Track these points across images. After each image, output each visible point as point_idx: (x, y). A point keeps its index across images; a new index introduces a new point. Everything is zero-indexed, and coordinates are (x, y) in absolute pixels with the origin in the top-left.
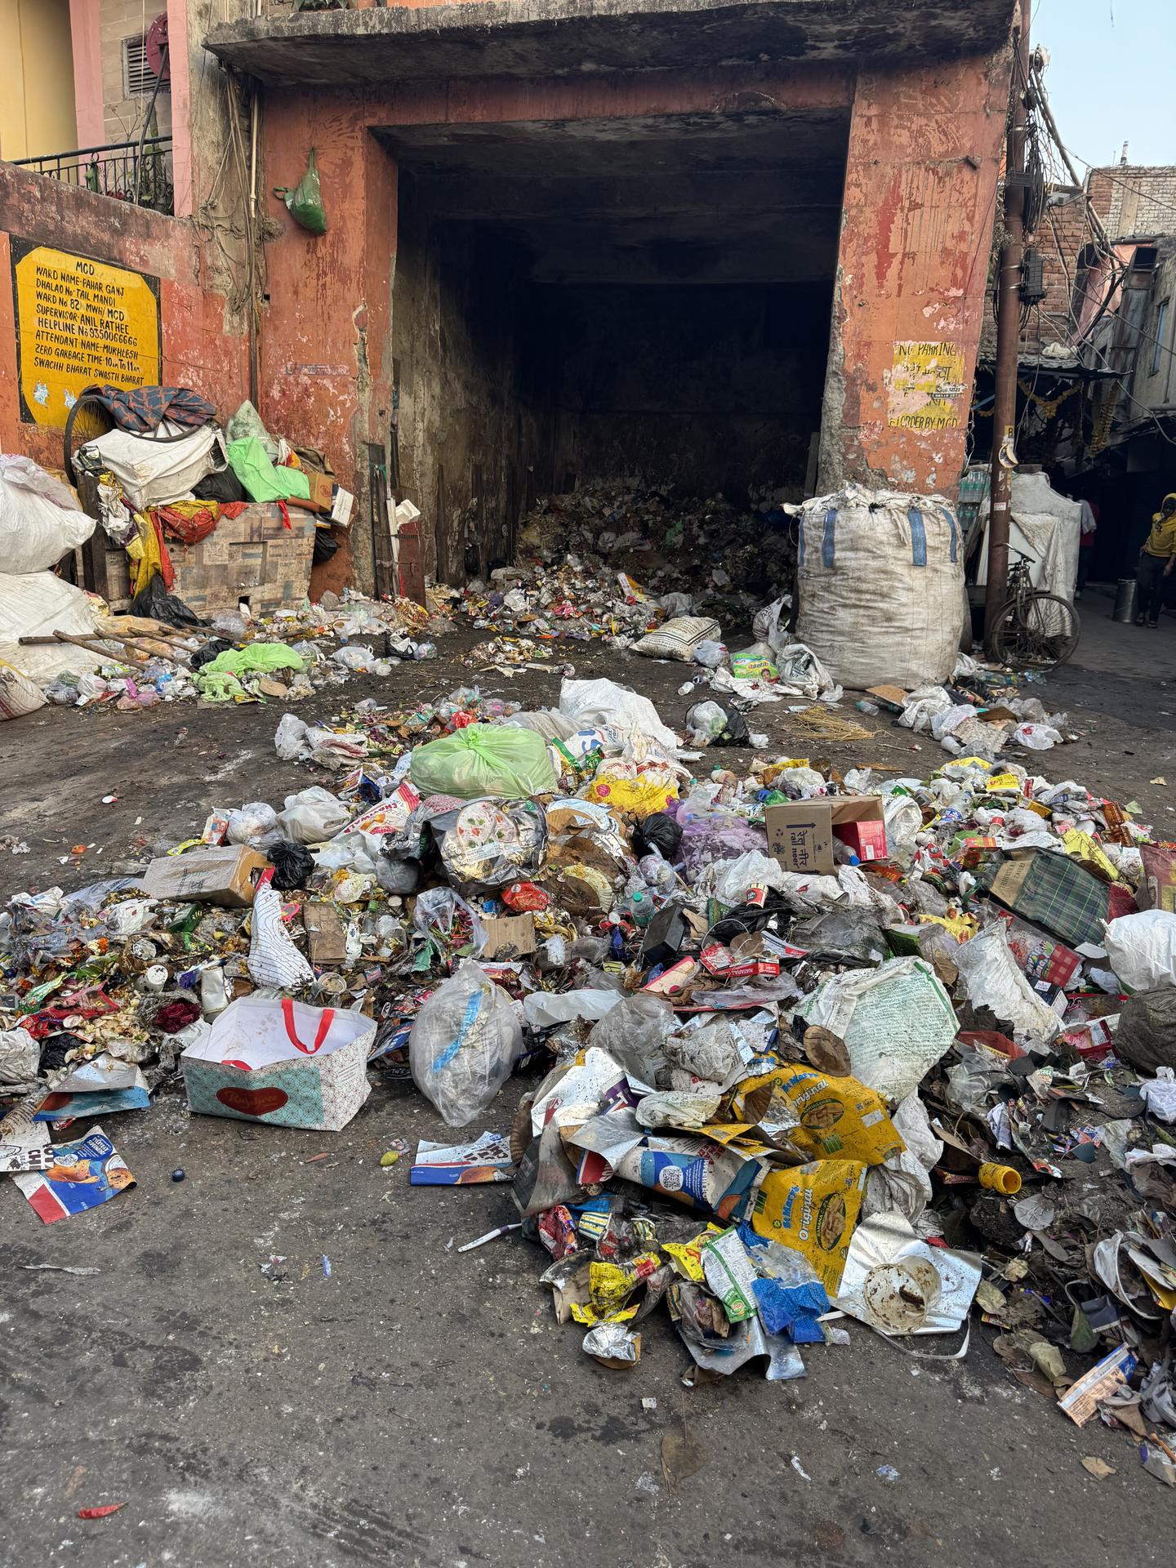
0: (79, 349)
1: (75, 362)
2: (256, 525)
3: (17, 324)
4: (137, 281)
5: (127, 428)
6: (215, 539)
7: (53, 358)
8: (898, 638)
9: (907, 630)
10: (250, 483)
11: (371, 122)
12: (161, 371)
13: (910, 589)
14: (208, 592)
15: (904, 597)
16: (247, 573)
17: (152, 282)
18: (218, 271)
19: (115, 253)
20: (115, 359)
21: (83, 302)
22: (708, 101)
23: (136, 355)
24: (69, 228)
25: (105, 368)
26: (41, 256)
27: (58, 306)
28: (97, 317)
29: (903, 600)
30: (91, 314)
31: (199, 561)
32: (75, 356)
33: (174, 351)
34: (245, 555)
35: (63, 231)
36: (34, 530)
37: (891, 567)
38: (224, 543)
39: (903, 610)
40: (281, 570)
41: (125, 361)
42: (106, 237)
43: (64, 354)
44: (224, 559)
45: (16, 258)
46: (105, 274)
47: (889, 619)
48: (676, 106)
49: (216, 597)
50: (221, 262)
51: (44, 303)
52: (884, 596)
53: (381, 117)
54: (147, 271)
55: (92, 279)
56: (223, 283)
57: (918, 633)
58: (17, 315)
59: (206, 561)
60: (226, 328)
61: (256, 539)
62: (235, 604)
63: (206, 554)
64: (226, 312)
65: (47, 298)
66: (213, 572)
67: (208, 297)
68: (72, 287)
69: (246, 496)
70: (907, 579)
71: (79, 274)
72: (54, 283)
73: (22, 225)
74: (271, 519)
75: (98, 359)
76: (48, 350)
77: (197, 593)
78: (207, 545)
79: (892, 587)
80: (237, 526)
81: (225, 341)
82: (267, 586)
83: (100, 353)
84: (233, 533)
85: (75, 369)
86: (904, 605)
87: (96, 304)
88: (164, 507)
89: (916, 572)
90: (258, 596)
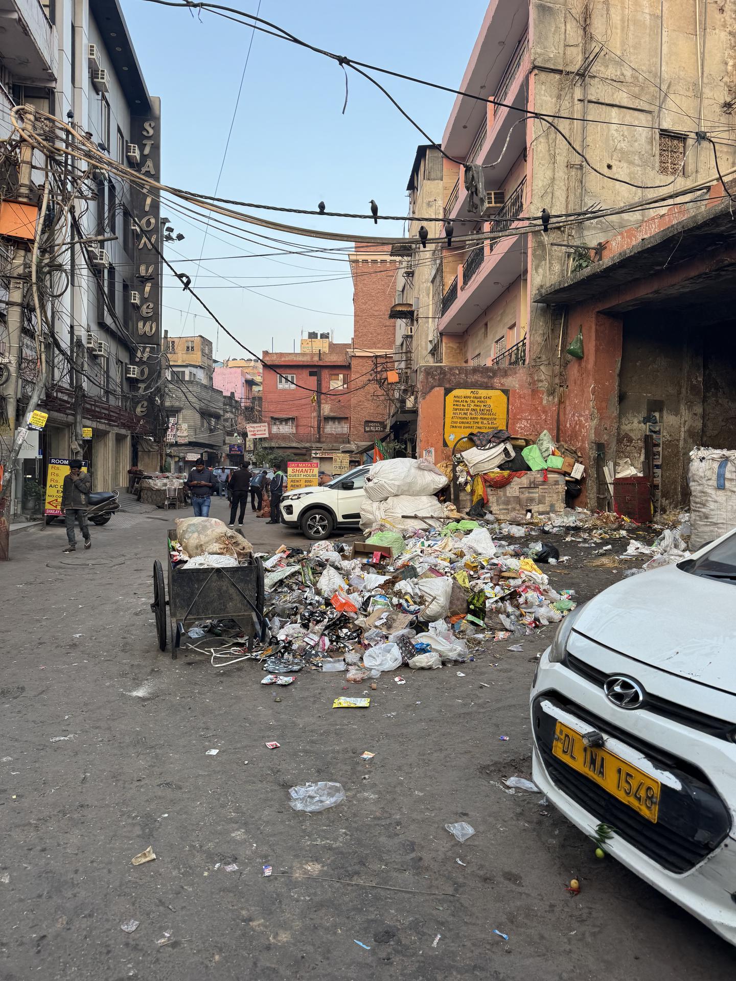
0: (469, 420)
1: (468, 425)
2: (532, 480)
3: (444, 416)
4: (499, 392)
5: (477, 446)
6: (512, 486)
7: (458, 425)
8: (711, 528)
9: (716, 524)
10: (530, 464)
11: (597, 310)
12: (507, 423)
13: (716, 502)
14: (510, 507)
15: (712, 505)
16: (531, 500)
17: (506, 392)
18: (541, 381)
19: (489, 385)
20: (485, 422)
21: (473, 404)
22: (703, 268)
23: (495, 419)
24: (469, 380)
25: (480, 425)
26: (457, 392)
27: (461, 407)
28: (478, 408)
29: (712, 507)
30: (475, 408)
31: (505, 495)
32: (468, 423)
33: (515, 415)
34: (529, 493)
35: (467, 382)
36: (420, 482)
37: (706, 490)
38: (517, 487)
39: (712, 513)
40: (547, 499)
41: (490, 422)
42: (486, 380)
43: (463, 423)
44: (517, 494)
45: (446, 394)
46: (483, 393)
47: (707, 518)
48: (693, 273)
49: (514, 509)
50: (543, 377)
51: (456, 407)
52: (704, 505)
53: (601, 307)
54: (504, 388)
55: (477, 396)
56: (544, 385)
57: (721, 526)
58: (444, 413)
59: (508, 494)
60: (545, 402)
61: (532, 486)
62: (525, 512)
63: (508, 492)
64: (545, 397)
65: (457, 405)
66: (512, 499)
67: (535, 392)
68: (468, 400)
69: (529, 469)
70: (714, 496)
71: (472, 395)
72: (460, 400)
73: (450, 384)
74: (539, 478)
75: (478, 423)
76: (456, 423)
77: (505, 507)
78: (508, 488)
79: (707, 501)
80: (524, 480)
81: (544, 407)
82: (541, 506)
83: (479, 420)
84: (521, 484)
85: (467, 427)
86: (713, 510)
87: (478, 404)
88: (485, 474)
89: (720, 493)
90: (536, 510)
